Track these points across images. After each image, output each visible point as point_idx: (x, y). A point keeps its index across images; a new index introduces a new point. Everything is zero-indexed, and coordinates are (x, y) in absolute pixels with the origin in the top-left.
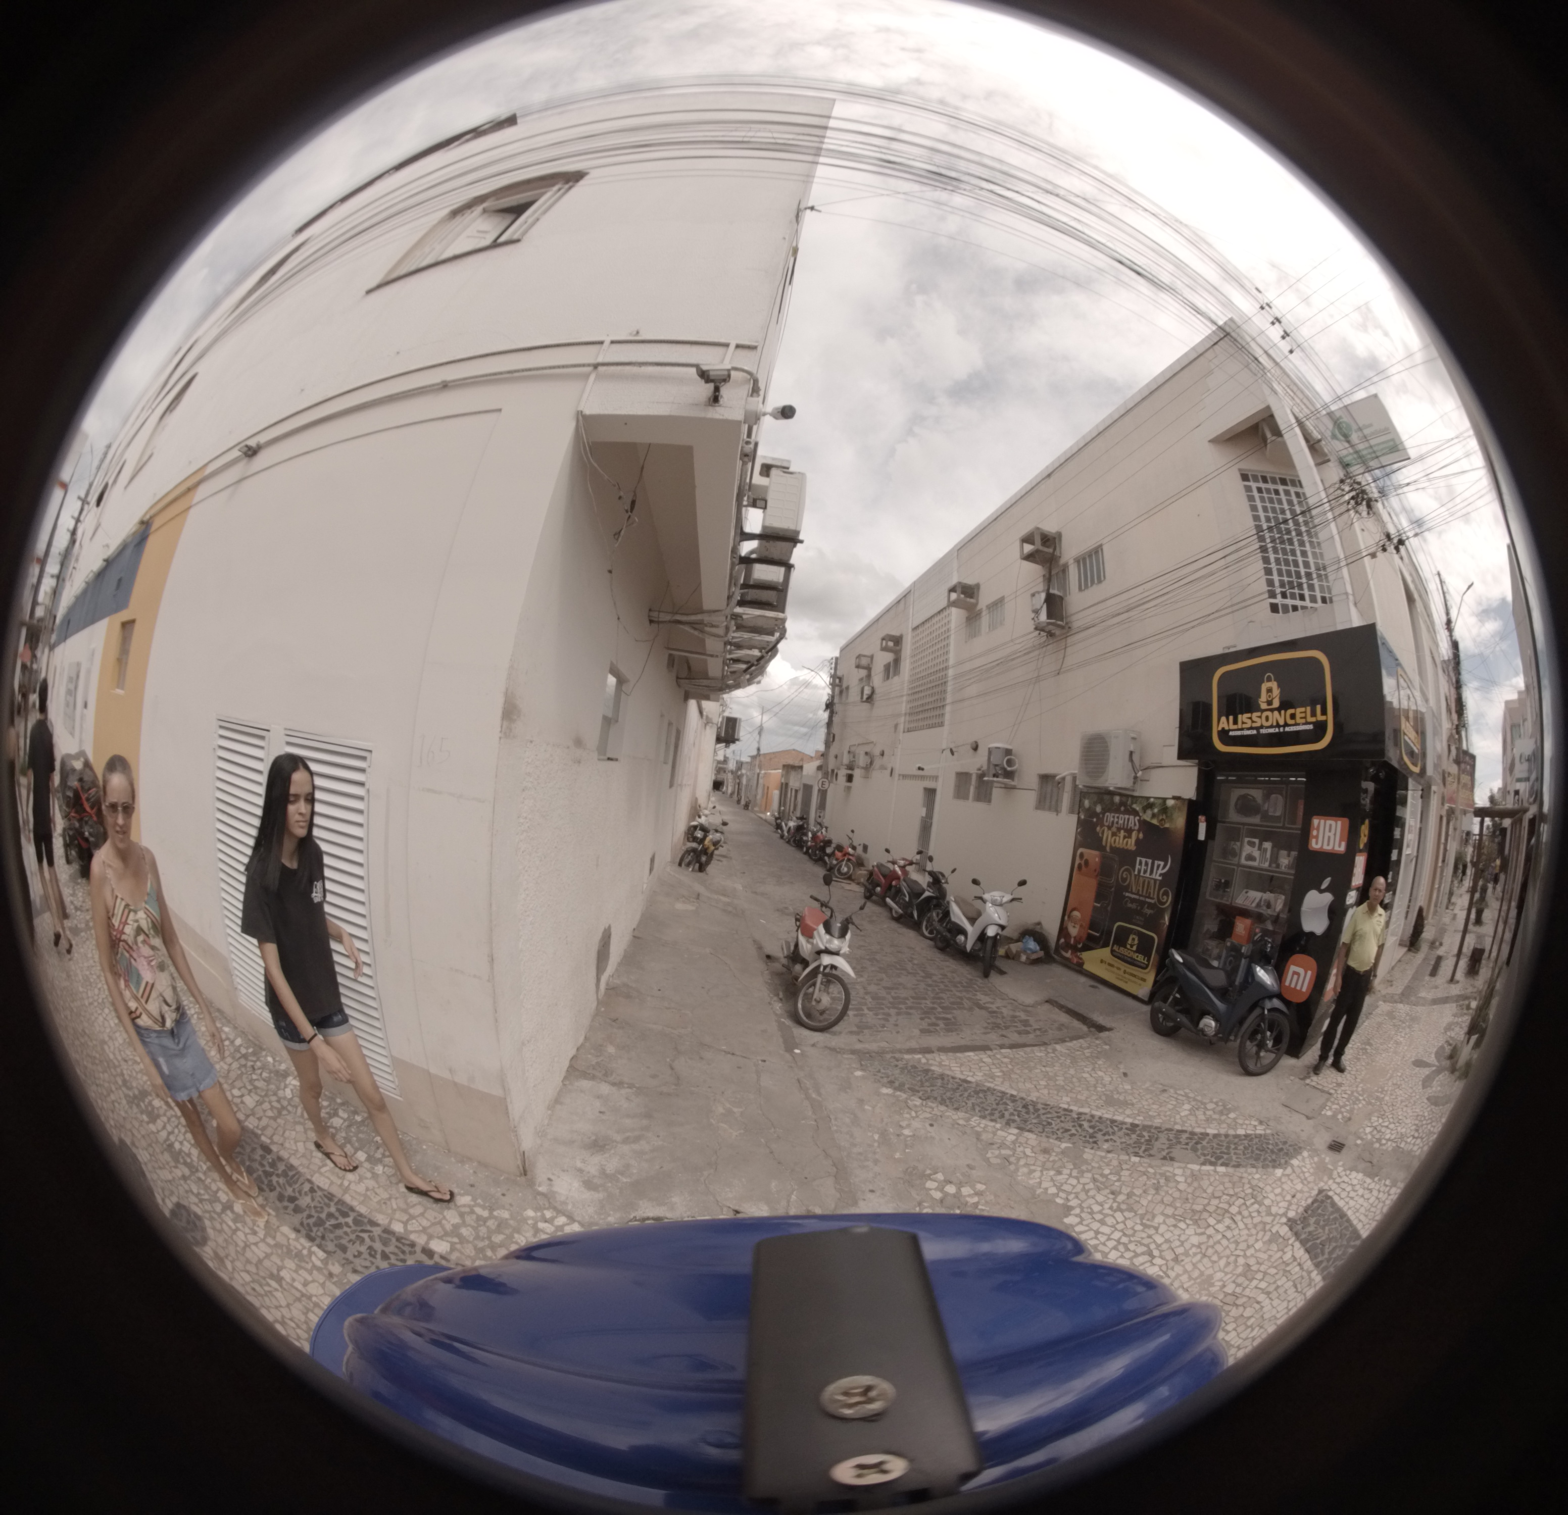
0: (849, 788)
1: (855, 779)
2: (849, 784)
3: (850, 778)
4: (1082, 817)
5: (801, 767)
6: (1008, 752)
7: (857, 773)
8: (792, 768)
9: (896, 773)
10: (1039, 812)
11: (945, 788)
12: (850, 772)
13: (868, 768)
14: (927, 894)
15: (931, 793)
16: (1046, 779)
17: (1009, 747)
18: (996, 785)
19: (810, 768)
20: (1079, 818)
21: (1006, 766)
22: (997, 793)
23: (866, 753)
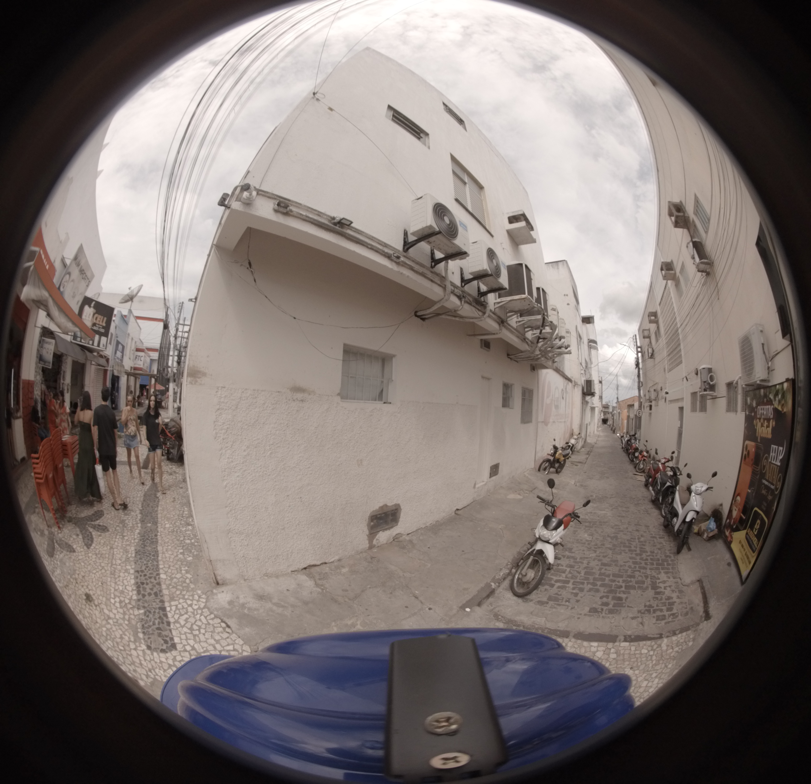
0: (650, 414)
1: (653, 407)
2: (650, 411)
3: (651, 406)
4: (747, 413)
5: (633, 405)
6: (710, 370)
7: (653, 404)
8: (631, 406)
9: (667, 400)
10: (728, 413)
11: (687, 404)
12: (650, 404)
13: (656, 399)
14: (668, 484)
15: (681, 409)
16: (730, 385)
17: (710, 367)
18: (709, 397)
19: (636, 405)
20: (746, 414)
21: (710, 381)
22: (709, 402)
23: (655, 390)
